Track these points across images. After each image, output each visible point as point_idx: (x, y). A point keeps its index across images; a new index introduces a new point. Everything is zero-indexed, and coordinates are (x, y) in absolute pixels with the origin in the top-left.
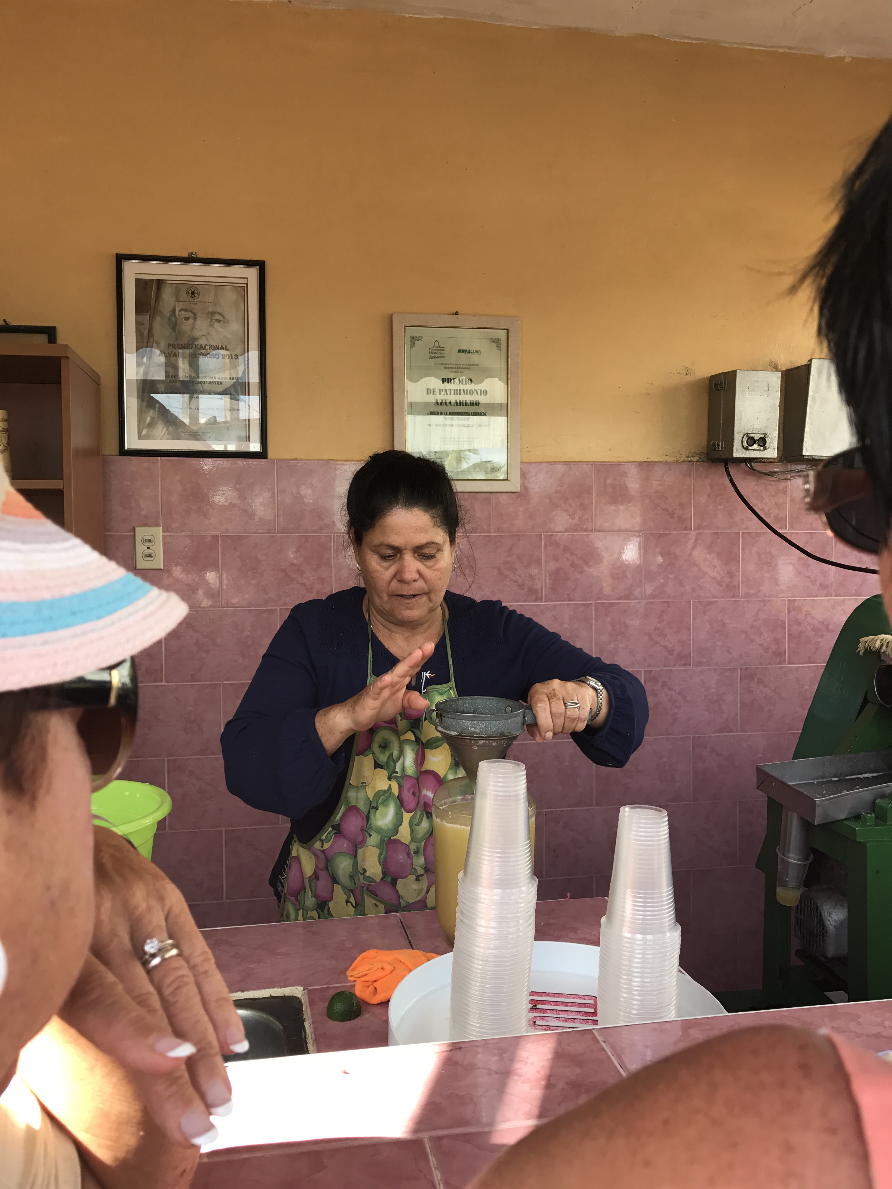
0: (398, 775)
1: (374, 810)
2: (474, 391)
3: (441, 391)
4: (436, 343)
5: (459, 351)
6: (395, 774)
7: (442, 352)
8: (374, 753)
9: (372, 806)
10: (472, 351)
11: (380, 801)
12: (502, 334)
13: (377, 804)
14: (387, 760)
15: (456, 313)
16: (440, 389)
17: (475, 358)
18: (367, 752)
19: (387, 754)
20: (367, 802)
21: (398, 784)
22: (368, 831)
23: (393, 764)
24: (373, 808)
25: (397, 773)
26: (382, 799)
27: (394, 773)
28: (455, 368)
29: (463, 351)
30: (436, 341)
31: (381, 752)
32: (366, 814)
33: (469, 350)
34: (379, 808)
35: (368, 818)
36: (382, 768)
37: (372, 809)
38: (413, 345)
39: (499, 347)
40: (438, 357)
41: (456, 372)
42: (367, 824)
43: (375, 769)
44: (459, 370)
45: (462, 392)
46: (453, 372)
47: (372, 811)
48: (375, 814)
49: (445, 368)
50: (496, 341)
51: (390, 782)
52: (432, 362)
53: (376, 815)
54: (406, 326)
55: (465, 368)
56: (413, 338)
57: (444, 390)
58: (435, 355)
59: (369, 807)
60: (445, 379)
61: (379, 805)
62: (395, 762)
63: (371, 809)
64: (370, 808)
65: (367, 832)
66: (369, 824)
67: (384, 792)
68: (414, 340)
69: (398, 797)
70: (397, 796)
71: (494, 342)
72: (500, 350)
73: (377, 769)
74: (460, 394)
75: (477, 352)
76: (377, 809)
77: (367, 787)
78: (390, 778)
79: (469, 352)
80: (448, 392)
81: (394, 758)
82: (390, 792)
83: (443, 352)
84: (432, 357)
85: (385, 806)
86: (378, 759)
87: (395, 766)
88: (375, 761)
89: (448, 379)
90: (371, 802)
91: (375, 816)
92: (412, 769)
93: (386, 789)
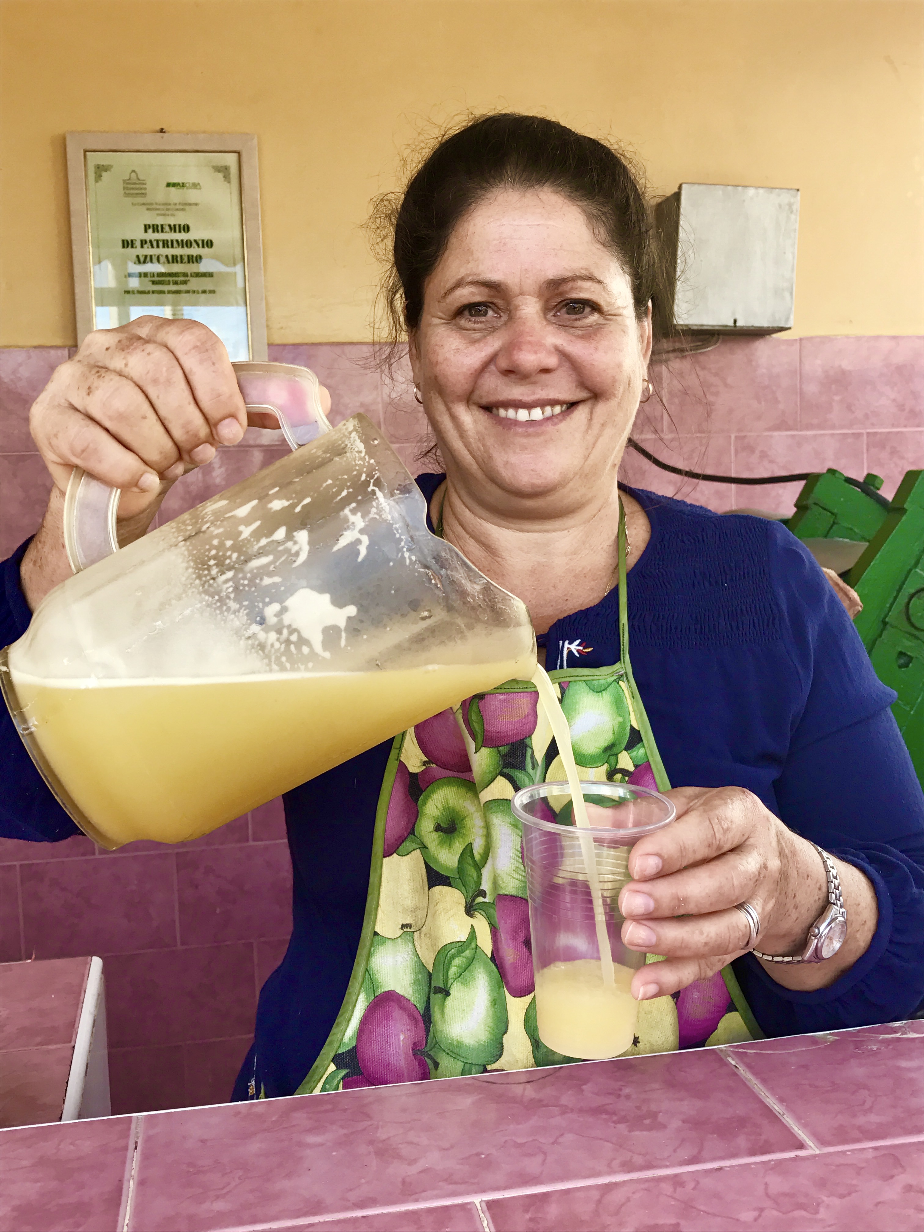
0: (486, 900)
1: (440, 996)
2: (193, 241)
3: (143, 243)
4: (133, 175)
5: (168, 185)
6: (480, 899)
7: (142, 186)
8: (424, 847)
9: (433, 985)
10: (187, 185)
11: (453, 970)
12: (231, 160)
13: (446, 981)
14: (459, 862)
15: (162, 131)
16: (142, 241)
17: (192, 195)
18: (408, 845)
19: (459, 847)
20: (420, 976)
21: (490, 924)
22: (431, 1053)
23: (473, 873)
24: (438, 990)
25: (483, 894)
26: (458, 966)
27: (478, 896)
28: (163, 210)
29: (174, 185)
30: (133, 171)
31: (442, 843)
32: (421, 1007)
33: (183, 184)
34: (452, 992)
35: (427, 1018)
36: (449, 885)
37: (435, 993)
38: (98, 177)
39: (227, 178)
40: (137, 194)
41: (164, 215)
42: (427, 1036)
43: (429, 888)
44: (170, 212)
45: (175, 244)
46: (158, 215)
47: (436, 998)
48: (443, 1006)
49: (148, 209)
50: (224, 170)
51: (470, 921)
52: (130, 200)
53: (447, 1010)
54: (86, 151)
55: (177, 210)
56: (98, 168)
57: (148, 241)
58: (132, 191)
59: (427, 989)
60: (149, 226)
61: (450, 981)
62: (479, 867)
63: (432, 995)
64: (430, 992)
65: (430, 1057)
66: (431, 1034)
67: (461, 946)
68: (100, 170)
69: (493, 959)
70: (490, 956)
71: (219, 171)
72: (229, 182)
73: (438, 889)
74: (172, 247)
75: (195, 186)
76: (448, 994)
77: (416, 935)
78: (470, 910)
79: (183, 185)
80: (155, 244)
81: (477, 857)
82: (473, 945)
83: (144, 186)
84: (127, 195)
85: (465, 983)
86: (436, 861)
87: (480, 876)
88: (428, 868)
89: (153, 225)
90: (430, 975)
91: (443, 1013)
92: (516, 876)
93: (464, 939)
